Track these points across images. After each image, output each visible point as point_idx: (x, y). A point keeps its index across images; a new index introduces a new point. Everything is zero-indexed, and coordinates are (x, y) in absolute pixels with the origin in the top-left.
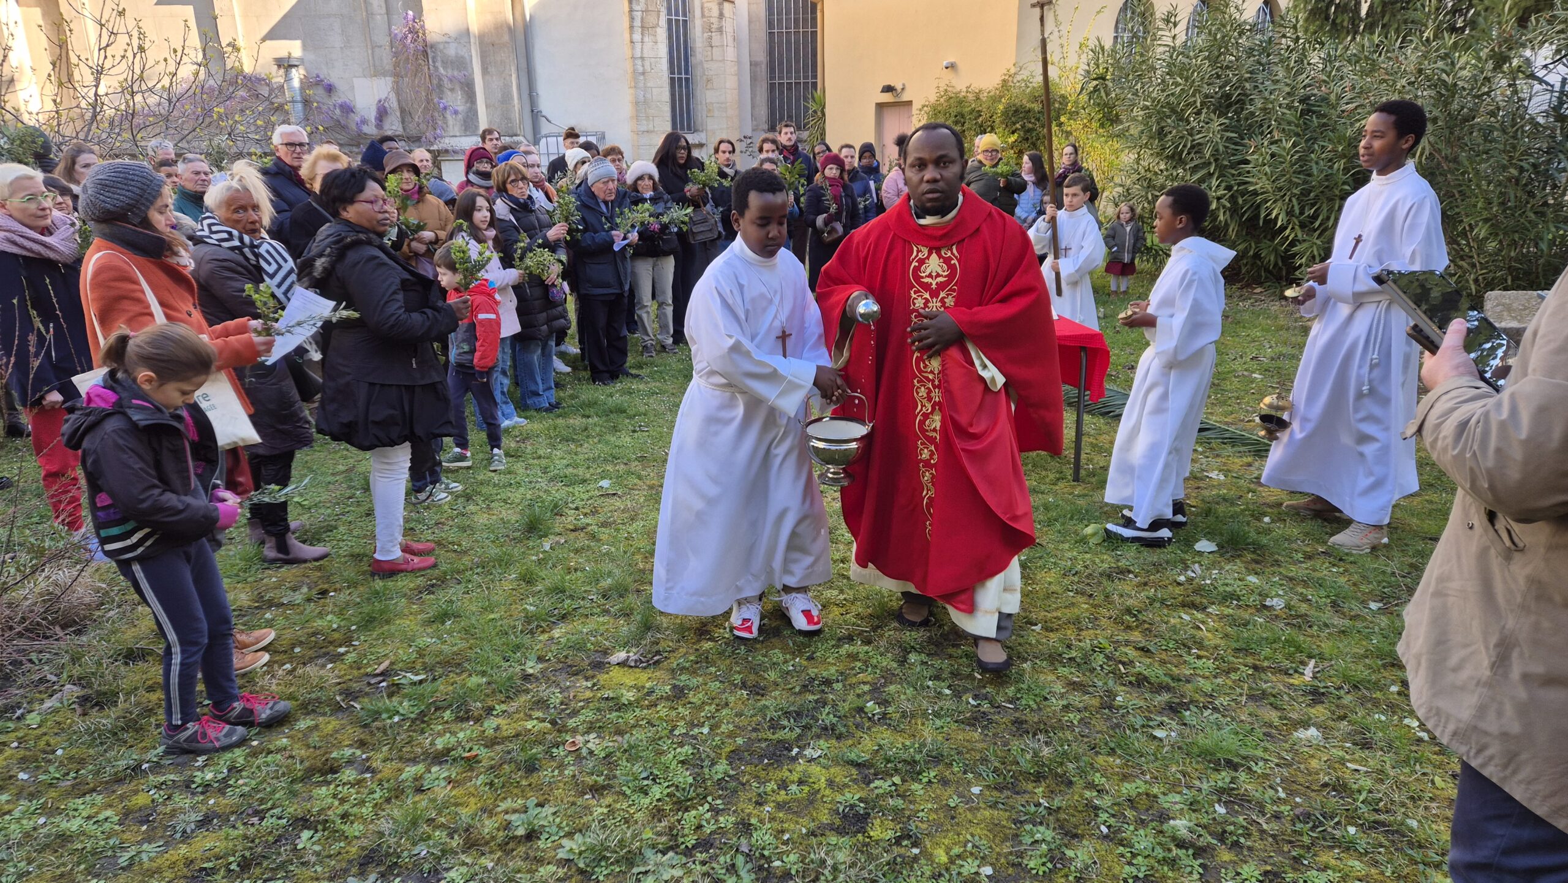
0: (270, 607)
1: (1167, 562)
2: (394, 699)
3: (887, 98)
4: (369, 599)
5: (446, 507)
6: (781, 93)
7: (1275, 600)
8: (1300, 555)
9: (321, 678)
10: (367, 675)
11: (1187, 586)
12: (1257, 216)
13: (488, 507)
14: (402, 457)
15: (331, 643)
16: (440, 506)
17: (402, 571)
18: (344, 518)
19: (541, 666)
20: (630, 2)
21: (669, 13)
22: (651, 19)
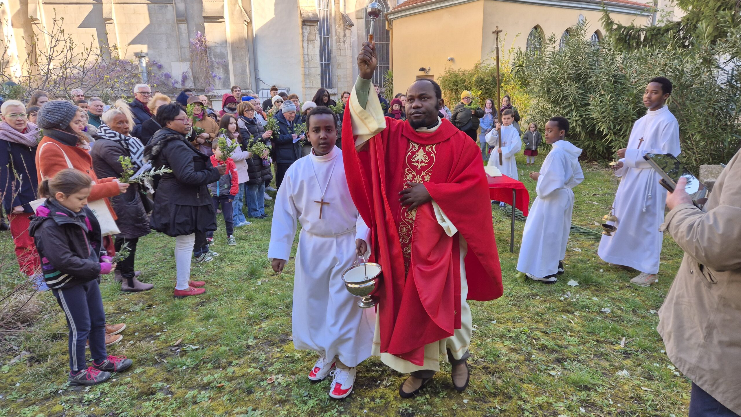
0: (124, 313)
1: (555, 291)
2: (183, 358)
3: (422, 73)
4: (172, 309)
5: (211, 264)
7: (606, 309)
8: (617, 287)
9: (148, 347)
10: (170, 346)
11: (564, 302)
12: (594, 130)
13: (231, 264)
14: (190, 240)
15: (153, 330)
16: (208, 263)
17: (189, 295)
18: (161, 269)
19: (255, 341)
20: (302, 29)
21: (321, 34)
22: (312, 37)
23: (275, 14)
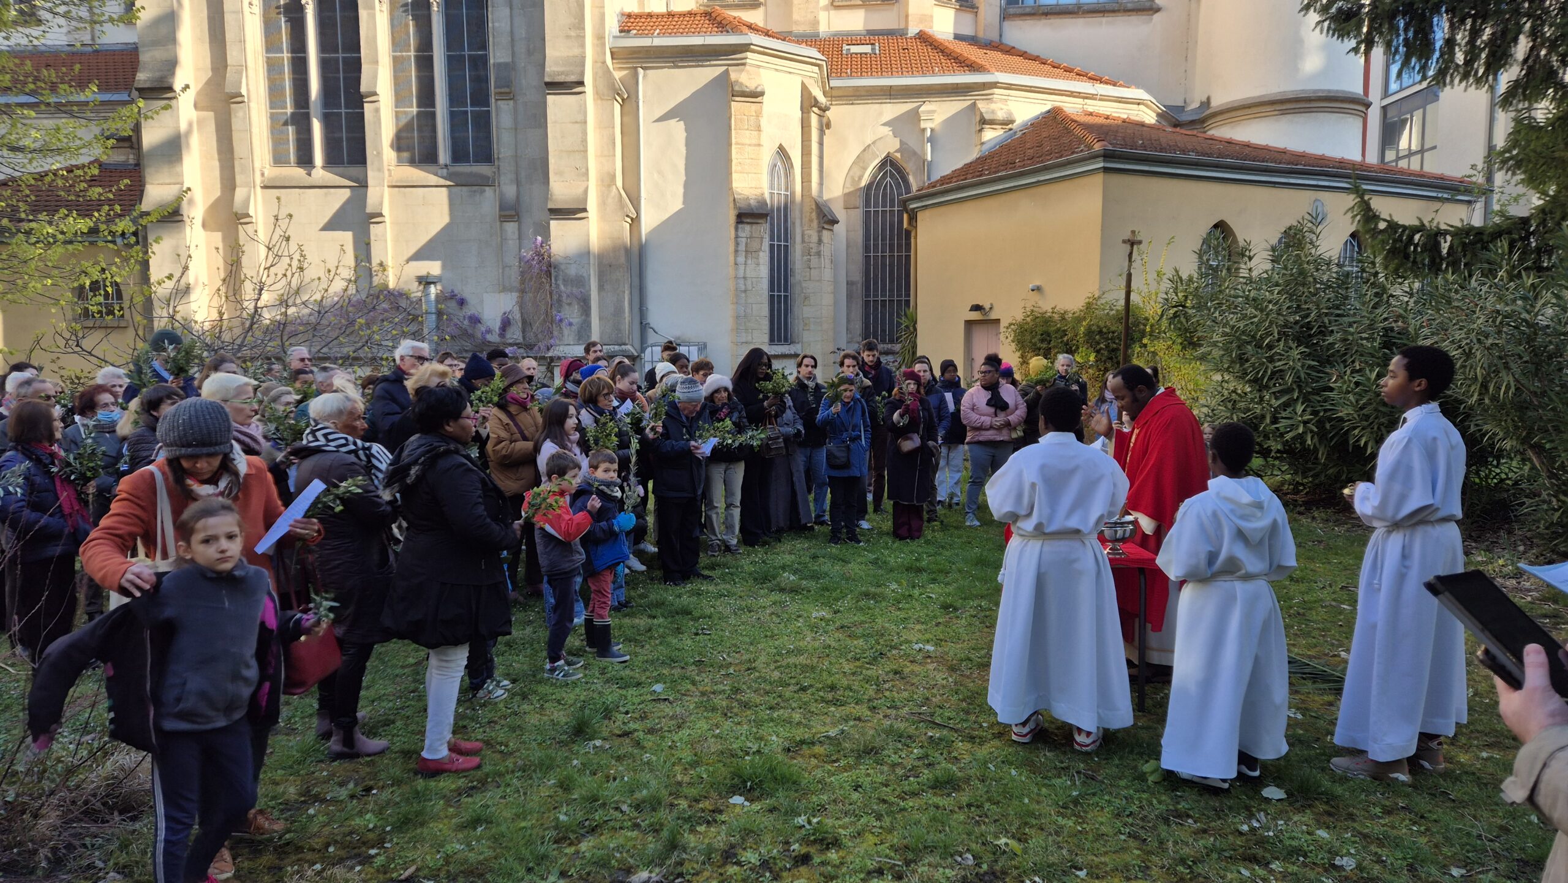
1: (1231, 808)
3: (975, 316)
4: (408, 799)
6: (876, 309)
7: (1345, 859)
8: (1378, 810)
9: (347, 881)
10: (392, 880)
11: (1249, 837)
12: (1347, 441)
13: (542, 707)
14: (460, 657)
15: (364, 843)
16: (496, 703)
17: (445, 771)
18: (403, 712)
20: (736, 229)
21: (772, 239)
22: (755, 245)
23: (684, 203)
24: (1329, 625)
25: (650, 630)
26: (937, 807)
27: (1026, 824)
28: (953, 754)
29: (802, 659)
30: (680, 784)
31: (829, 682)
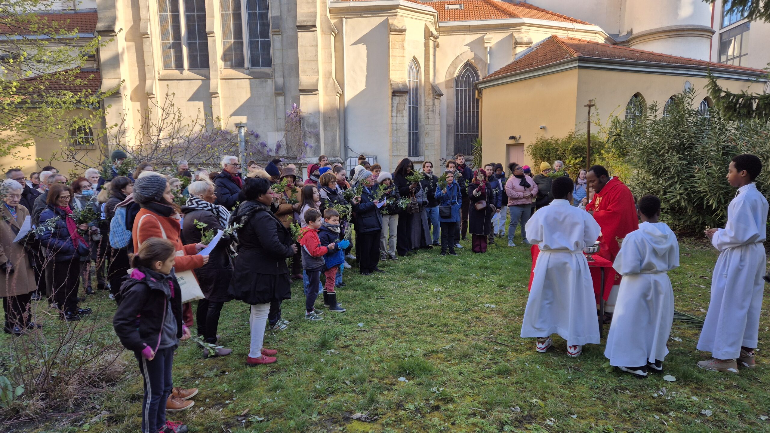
0: (198, 378)
1: (648, 385)
2: (248, 429)
3: (512, 142)
4: (243, 377)
5: (285, 332)
6: (461, 138)
7: (707, 410)
8: (722, 387)
9: (216, 415)
10: (238, 415)
11: (658, 399)
12: (702, 204)
13: (304, 334)
14: (266, 309)
15: (223, 398)
16: (282, 332)
17: (260, 364)
18: (238, 335)
19: (319, 417)
20: (392, 99)
21: (410, 104)
22: (401, 107)
23: (366, 86)
24: (694, 296)
25: (355, 296)
26: (501, 383)
27: (545, 392)
28: (507, 358)
29: (430, 311)
30: (374, 371)
31: (444, 322)
